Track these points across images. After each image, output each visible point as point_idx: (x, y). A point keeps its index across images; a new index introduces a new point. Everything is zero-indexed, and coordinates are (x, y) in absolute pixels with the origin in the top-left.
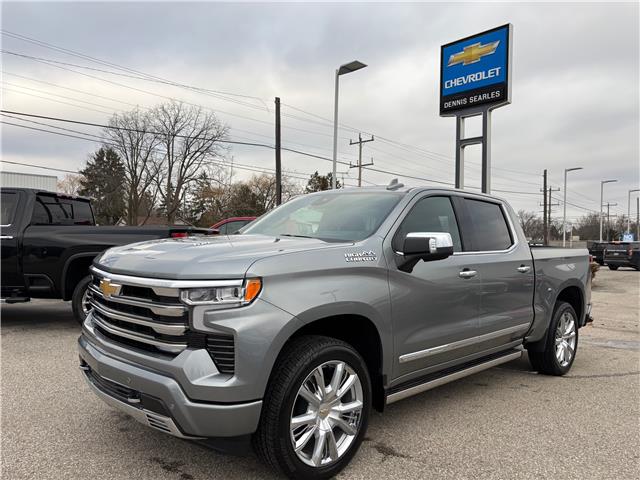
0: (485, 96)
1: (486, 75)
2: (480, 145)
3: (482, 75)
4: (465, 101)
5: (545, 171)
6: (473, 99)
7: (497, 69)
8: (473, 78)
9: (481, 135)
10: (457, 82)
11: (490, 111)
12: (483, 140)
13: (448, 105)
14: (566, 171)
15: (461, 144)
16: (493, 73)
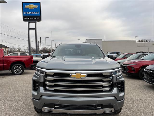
0: (35, 18)
1: (35, 13)
2: (35, 30)
3: (34, 13)
4: (30, 18)
5: (41, 37)
6: (32, 18)
7: (38, 12)
8: (32, 13)
9: (35, 28)
10: (27, 13)
11: (37, 22)
12: (35, 29)
13: (25, 18)
14: (46, 38)
15: (29, 29)
16: (37, 13)
